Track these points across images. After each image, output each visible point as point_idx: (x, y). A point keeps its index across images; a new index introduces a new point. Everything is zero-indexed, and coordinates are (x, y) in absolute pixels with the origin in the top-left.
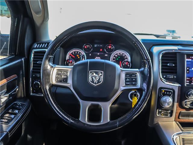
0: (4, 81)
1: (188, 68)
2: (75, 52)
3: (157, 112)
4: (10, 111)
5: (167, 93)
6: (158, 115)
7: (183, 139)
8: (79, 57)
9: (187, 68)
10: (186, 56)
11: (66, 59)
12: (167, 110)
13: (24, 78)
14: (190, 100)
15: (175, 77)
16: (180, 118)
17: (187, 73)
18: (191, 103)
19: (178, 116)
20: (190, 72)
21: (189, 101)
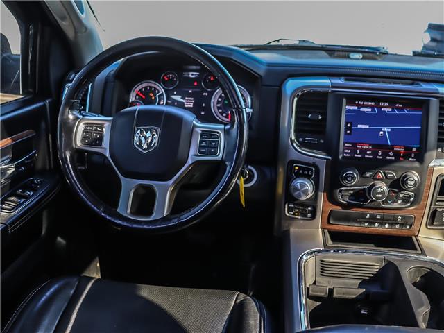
0: (7, 141)
1: (349, 125)
2: (146, 88)
3: (286, 209)
4: (19, 192)
5: (303, 172)
6: (287, 214)
7: (322, 261)
8: (153, 98)
9: (347, 123)
10: (344, 100)
11: (130, 101)
12: (304, 205)
13: (50, 135)
14: (348, 188)
15: (322, 141)
16: (331, 222)
17: (346, 133)
18: (352, 195)
19: (327, 218)
20: (352, 133)
21: (348, 191)
